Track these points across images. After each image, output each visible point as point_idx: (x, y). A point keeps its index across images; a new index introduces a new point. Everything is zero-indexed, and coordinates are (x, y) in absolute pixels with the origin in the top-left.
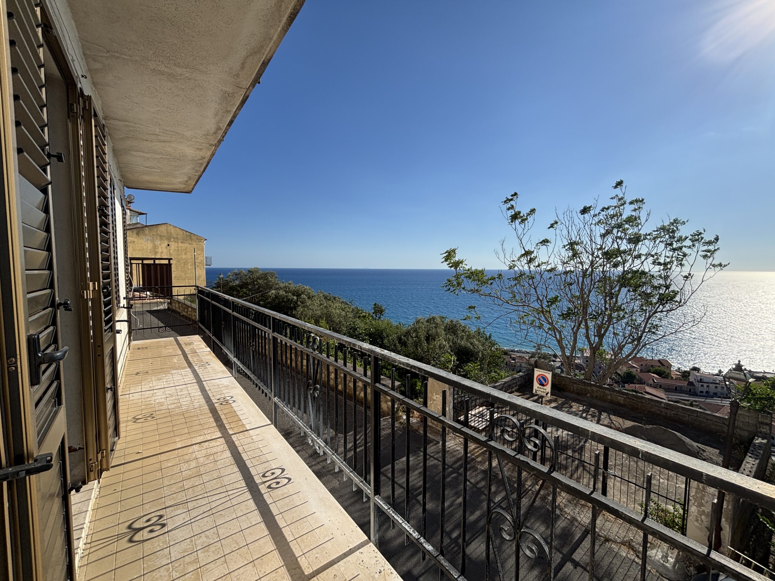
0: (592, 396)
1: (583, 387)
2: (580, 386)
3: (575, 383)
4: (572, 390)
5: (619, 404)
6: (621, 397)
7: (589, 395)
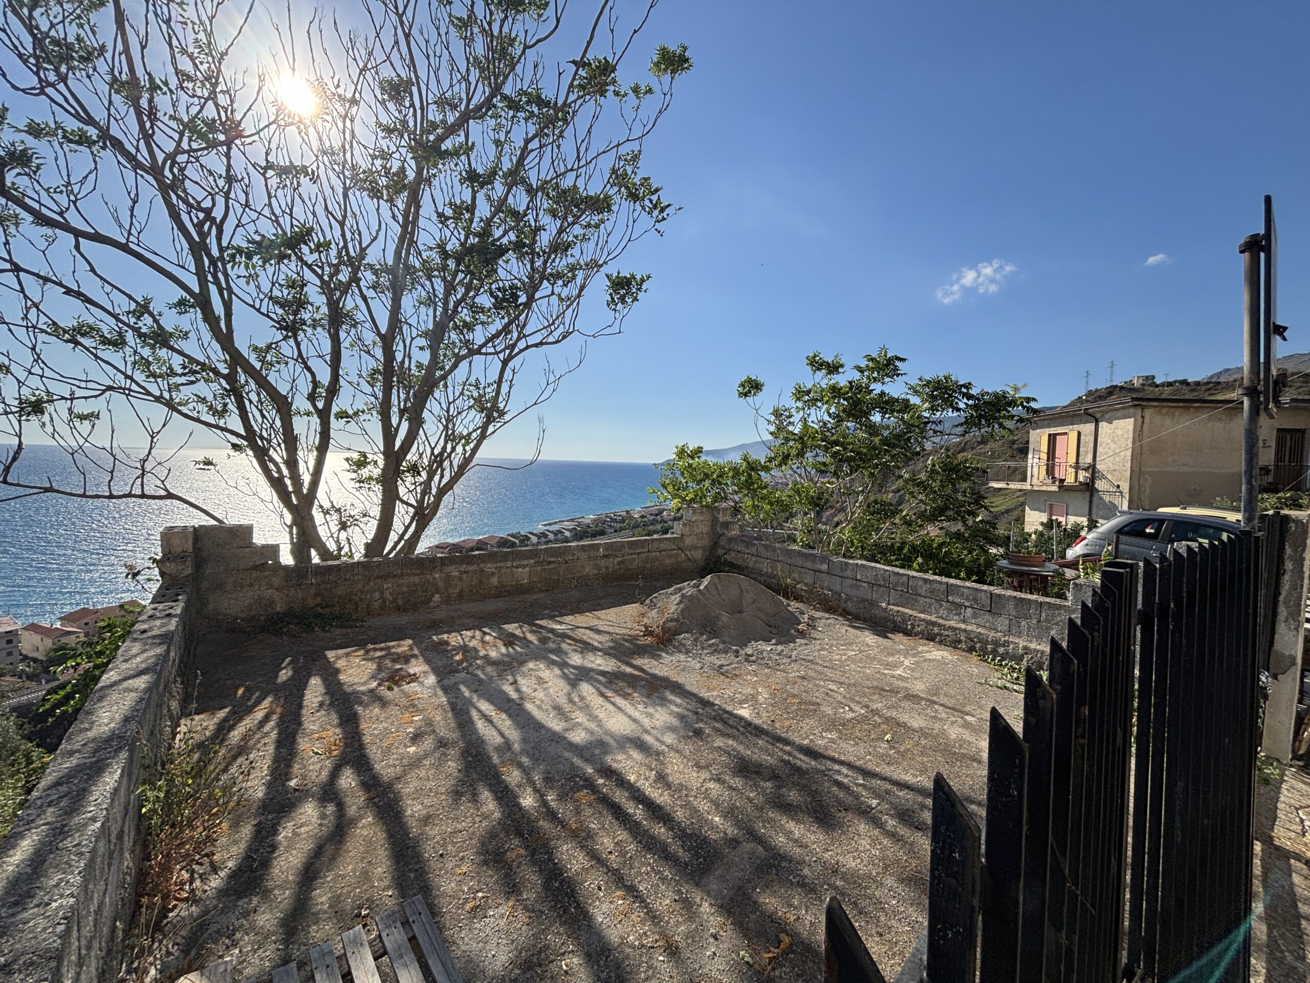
0: (447, 600)
1: (416, 579)
2: (405, 580)
3: (384, 578)
4: (376, 605)
5: (520, 590)
6: (524, 566)
7: (437, 597)
